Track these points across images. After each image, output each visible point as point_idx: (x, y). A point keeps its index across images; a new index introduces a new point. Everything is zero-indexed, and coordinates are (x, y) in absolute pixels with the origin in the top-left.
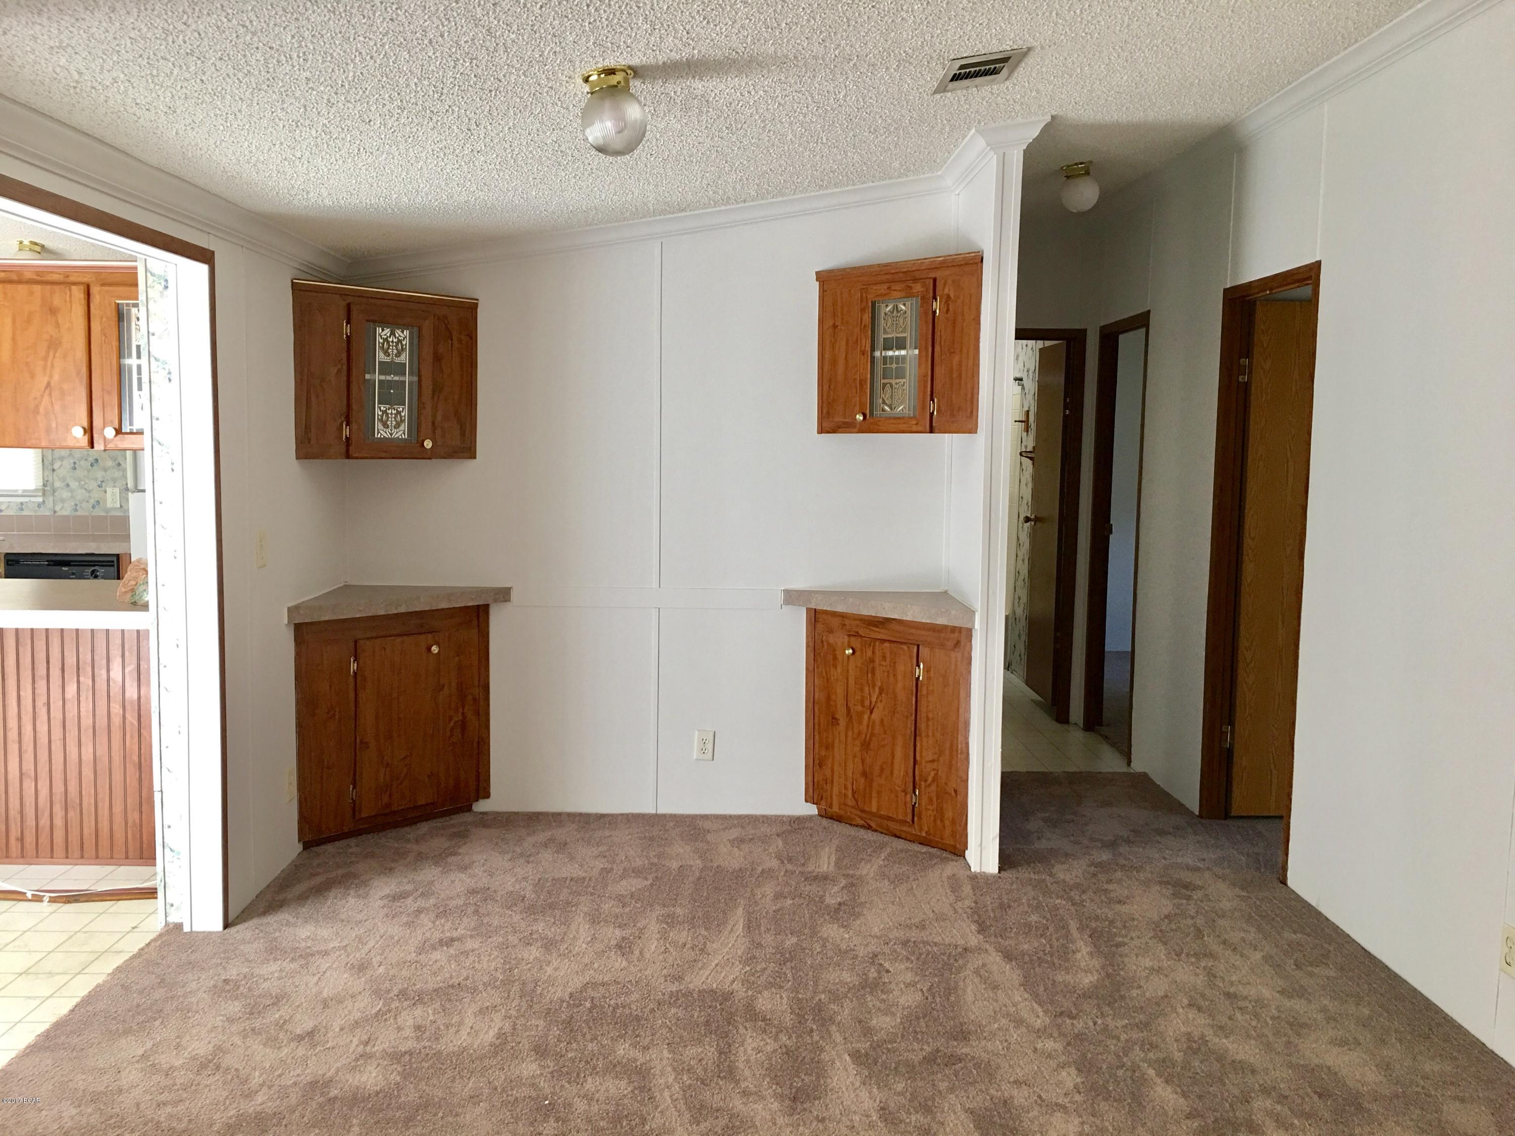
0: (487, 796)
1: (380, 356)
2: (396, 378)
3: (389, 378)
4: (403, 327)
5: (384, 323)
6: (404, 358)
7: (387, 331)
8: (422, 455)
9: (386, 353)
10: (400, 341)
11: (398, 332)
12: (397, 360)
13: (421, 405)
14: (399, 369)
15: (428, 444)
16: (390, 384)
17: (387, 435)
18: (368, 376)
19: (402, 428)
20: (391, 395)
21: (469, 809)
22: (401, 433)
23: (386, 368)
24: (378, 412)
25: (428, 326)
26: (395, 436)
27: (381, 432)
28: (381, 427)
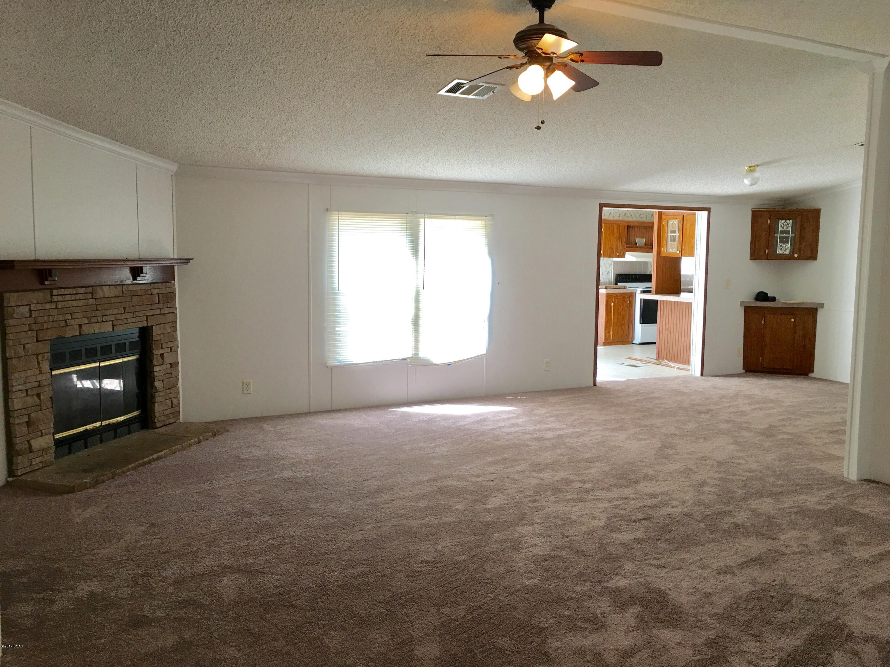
0: (813, 372)
1: (780, 229)
2: (786, 235)
3: (783, 235)
4: (789, 219)
5: (782, 219)
6: (790, 229)
7: (784, 221)
8: (795, 259)
9: (783, 228)
10: (788, 224)
11: (788, 221)
12: (787, 230)
13: (795, 243)
14: (788, 232)
15: (796, 255)
16: (783, 237)
17: (782, 253)
18: (775, 235)
19: (787, 250)
20: (784, 241)
21: (807, 375)
22: (788, 252)
23: (782, 232)
24: (778, 246)
25: (799, 218)
26: (785, 253)
27: (779, 252)
28: (780, 250)
